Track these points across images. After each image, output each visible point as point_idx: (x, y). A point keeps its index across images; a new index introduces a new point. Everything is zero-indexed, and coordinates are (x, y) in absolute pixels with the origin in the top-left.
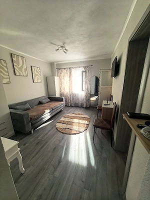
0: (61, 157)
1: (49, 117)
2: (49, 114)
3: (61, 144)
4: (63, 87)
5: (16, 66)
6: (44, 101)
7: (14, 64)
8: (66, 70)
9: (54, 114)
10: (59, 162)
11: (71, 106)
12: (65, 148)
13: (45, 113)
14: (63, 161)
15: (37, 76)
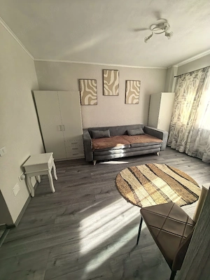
0: (79, 210)
1: (122, 155)
2: (123, 151)
3: (97, 197)
4: (177, 113)
5: (106, 84)
6: (133, 132)
7: (105, 82)
8: (194, 75)
9: (132, 154)
10: (72, 213)
11: (184, 153)
12: (95, 204)
13: (115, 148)
14: (75, 215)
15: (134, 95)
